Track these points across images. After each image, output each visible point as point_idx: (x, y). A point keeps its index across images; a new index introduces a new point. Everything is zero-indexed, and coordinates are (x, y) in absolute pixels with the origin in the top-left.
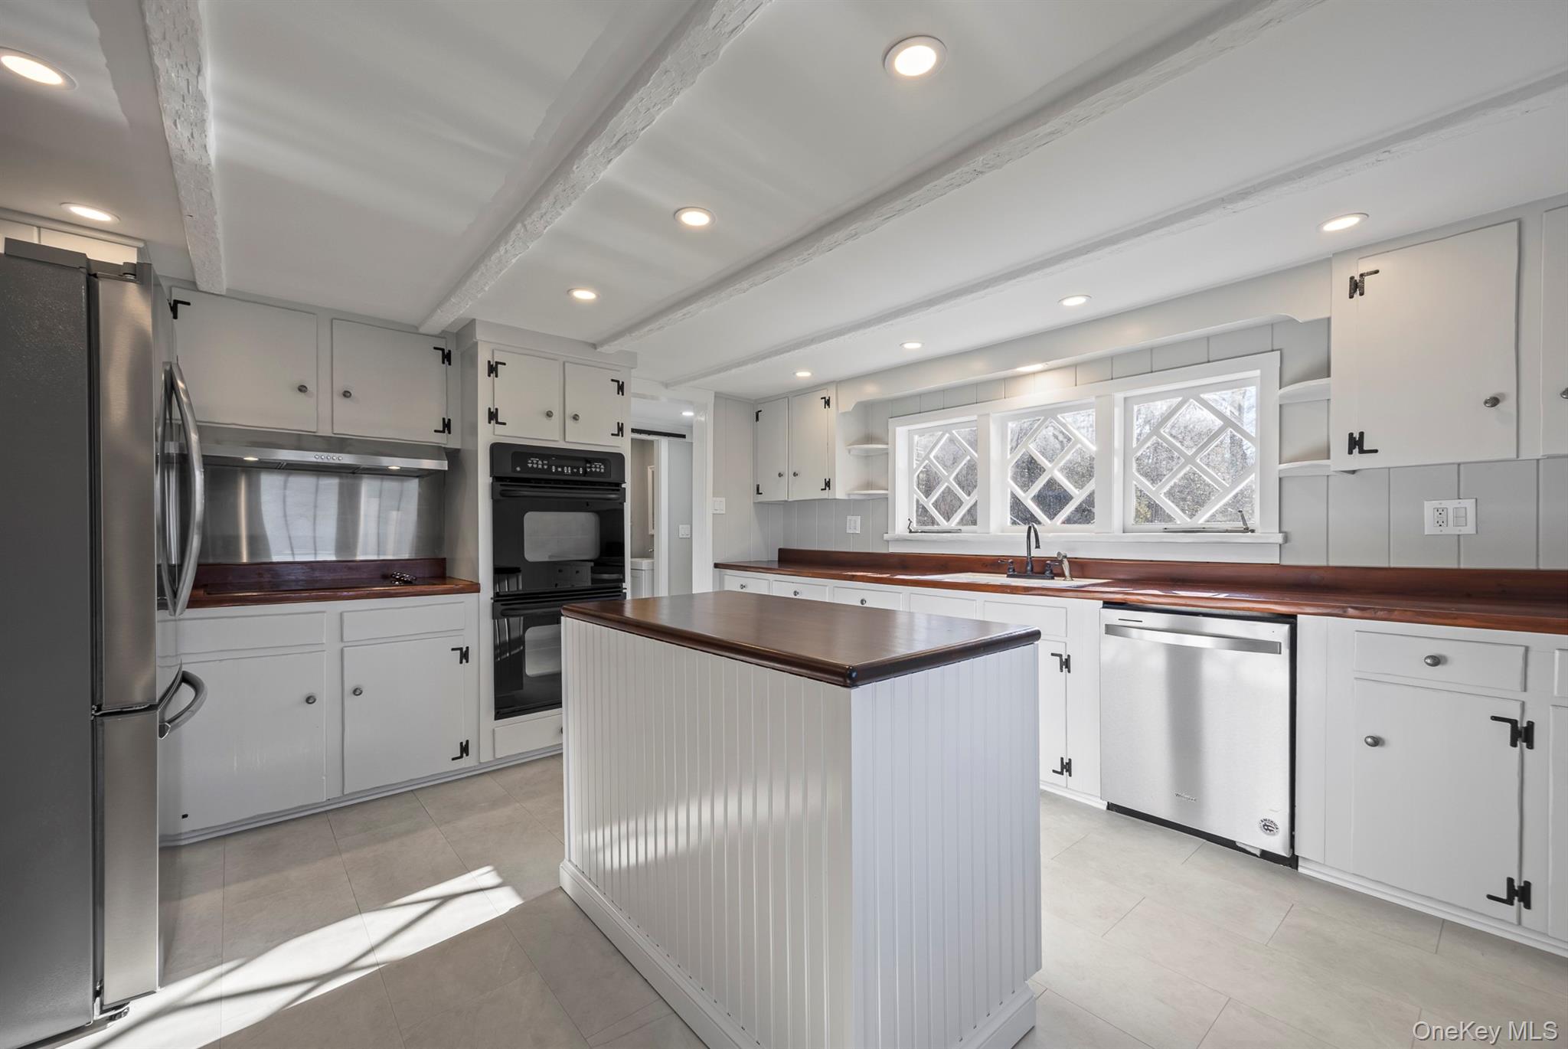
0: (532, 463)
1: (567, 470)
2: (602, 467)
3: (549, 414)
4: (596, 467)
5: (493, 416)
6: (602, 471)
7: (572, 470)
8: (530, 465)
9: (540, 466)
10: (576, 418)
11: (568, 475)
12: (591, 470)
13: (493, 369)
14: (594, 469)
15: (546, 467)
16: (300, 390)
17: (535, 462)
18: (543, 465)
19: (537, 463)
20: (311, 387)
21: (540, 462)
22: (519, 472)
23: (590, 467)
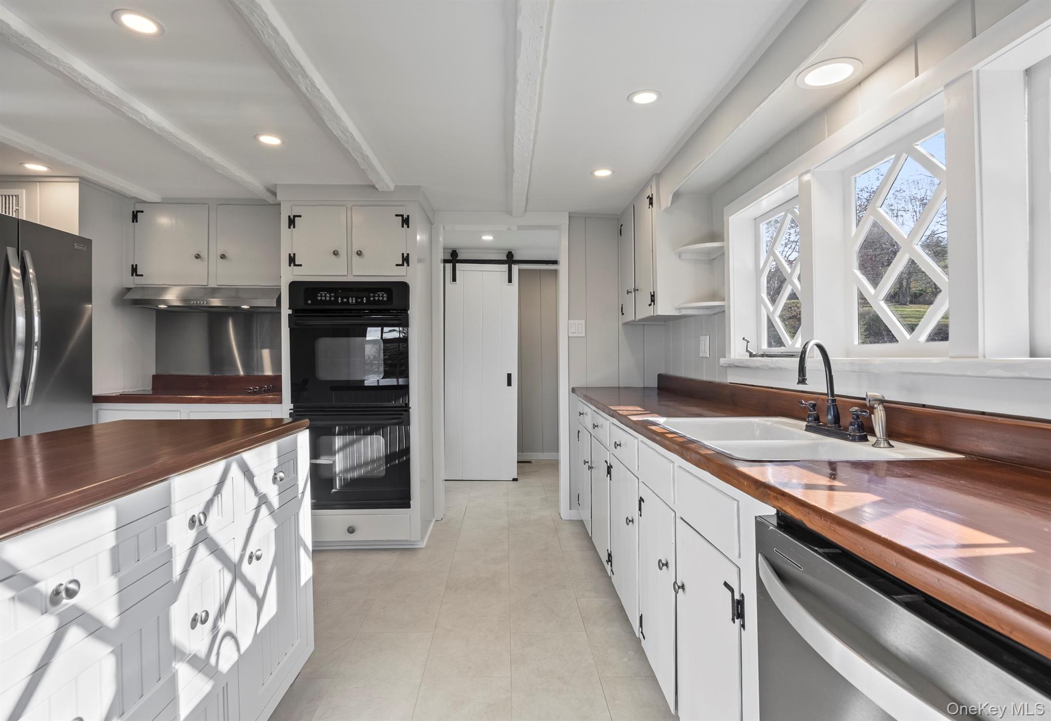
0: (321, 296)
1: (352, 300)
2: (385, 295)
3: (336, 253)
4: (379, 296)
5: (292, 260)
6: (385, 299)
7: (356, 300)
8: (319, 298)
9: (328, 299)
10: (359, 253)
11: (353, 304)
12: (374, 299)
13: (292, 222)
14: (377, 298)
15: (333, 299)
16: (196, 258)
17: (323, 295)
18: (330, 297)
19: (325, 296)
20: (204, 254)
21: (328, 295)
22: (310, 304)
23: (374, 297)
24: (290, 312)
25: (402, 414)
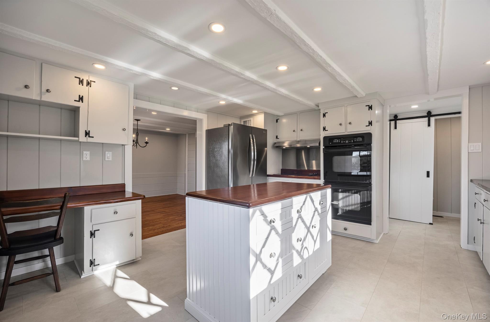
0: (335, 141)
1: (347, 142)
2: (361, 139)
3: (341, 124)
4: (358, 139)
5: (324, 129)
6: (361, 140)
7: (349, 141)
8: (334, 142)
9: (337, 142)
10: (350, 123)
12: (356, 141)
13: (324, 115)
14: (357, 140)
15: (339, 142)
16: (294, 131)
17: (336, 140)
18: (338, 141)
19: (336, 141)
20: (296, 130)
21: (337, 140)
22: (331, 144)
23: (356, 139)
24: (324, 147)
25: (368, 187)
